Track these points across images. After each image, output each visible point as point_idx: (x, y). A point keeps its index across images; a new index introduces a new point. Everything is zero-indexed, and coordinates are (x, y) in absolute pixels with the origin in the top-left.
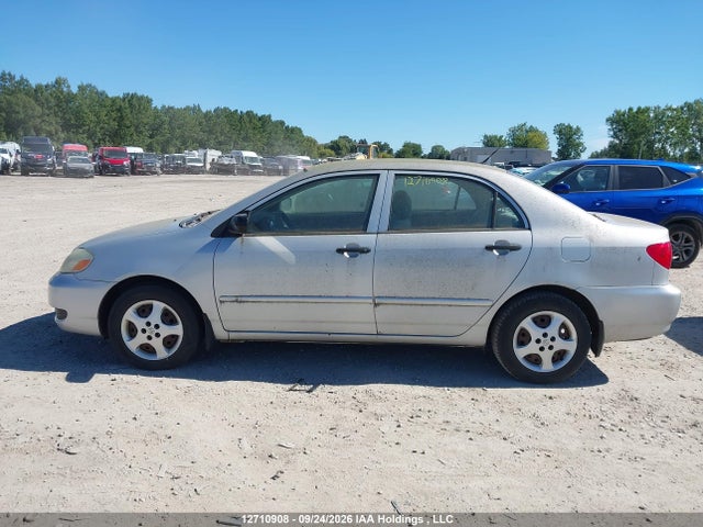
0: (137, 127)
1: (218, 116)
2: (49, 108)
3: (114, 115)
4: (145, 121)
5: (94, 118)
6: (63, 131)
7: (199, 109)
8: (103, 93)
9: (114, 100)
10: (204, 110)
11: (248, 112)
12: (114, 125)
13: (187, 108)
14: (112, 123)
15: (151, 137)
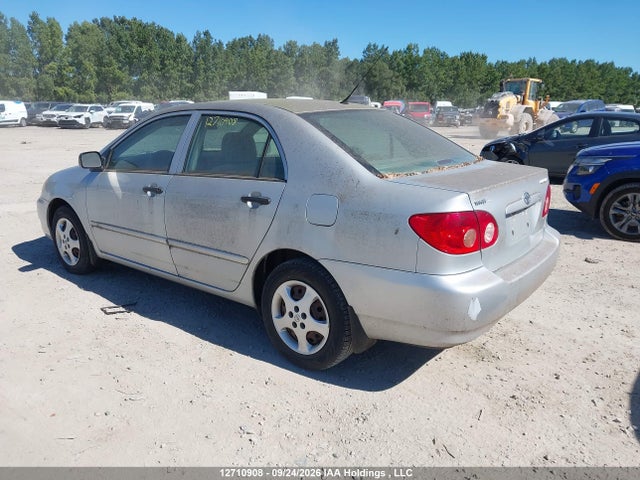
0: (470, 83)
1: (552, 68)
2: (399, 71)
3: (451, 73)
4: (478, 77)
5: (433, 78)
6: (407, 90)
7: (534, 63)
8: (444, 54)
9: (453, 60)
10: (539, 63)
11: (587, 61)
12: (450, 81)
13: (522, 63)
14: (449, 80)
15: (482, 91)
